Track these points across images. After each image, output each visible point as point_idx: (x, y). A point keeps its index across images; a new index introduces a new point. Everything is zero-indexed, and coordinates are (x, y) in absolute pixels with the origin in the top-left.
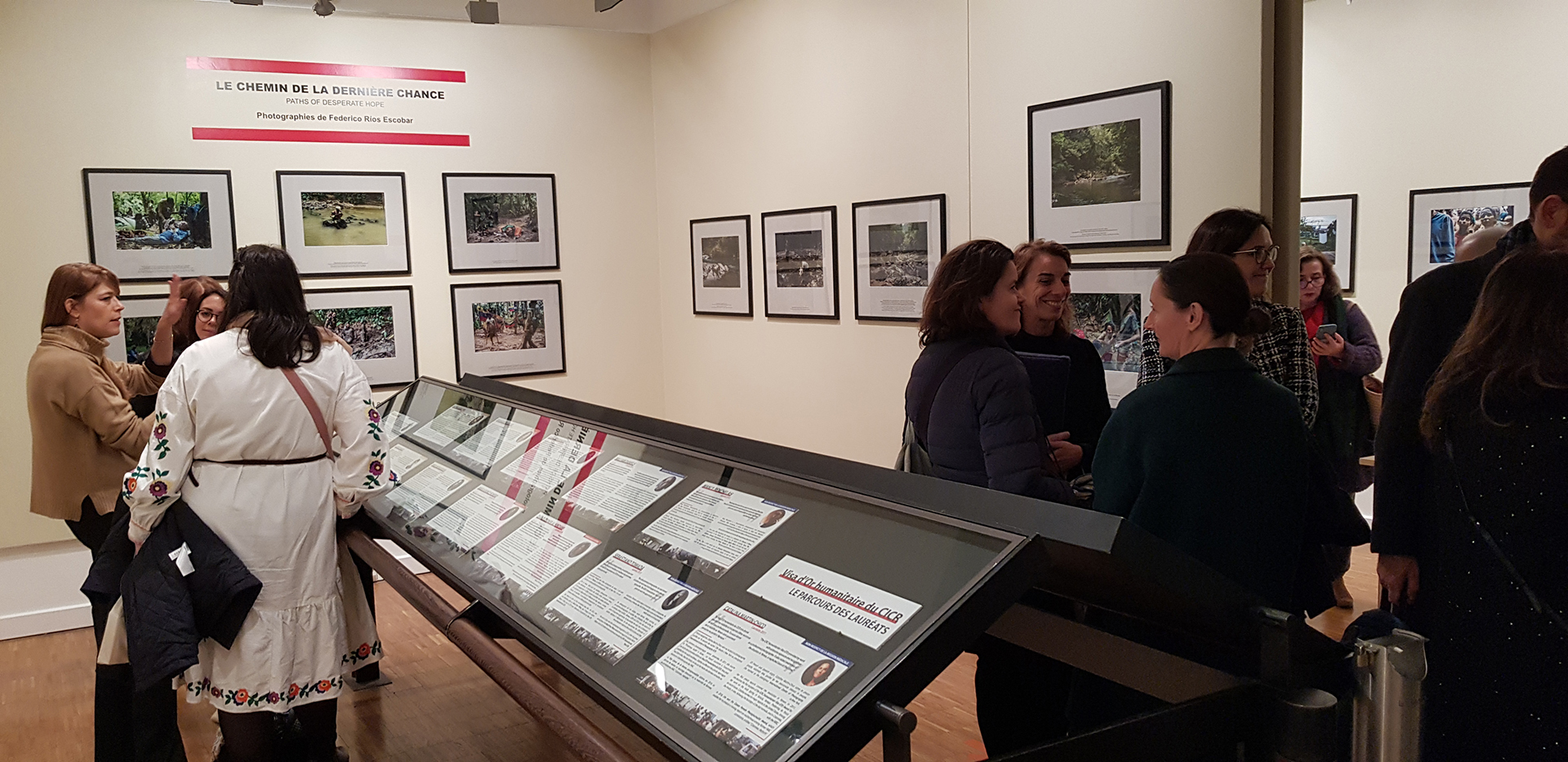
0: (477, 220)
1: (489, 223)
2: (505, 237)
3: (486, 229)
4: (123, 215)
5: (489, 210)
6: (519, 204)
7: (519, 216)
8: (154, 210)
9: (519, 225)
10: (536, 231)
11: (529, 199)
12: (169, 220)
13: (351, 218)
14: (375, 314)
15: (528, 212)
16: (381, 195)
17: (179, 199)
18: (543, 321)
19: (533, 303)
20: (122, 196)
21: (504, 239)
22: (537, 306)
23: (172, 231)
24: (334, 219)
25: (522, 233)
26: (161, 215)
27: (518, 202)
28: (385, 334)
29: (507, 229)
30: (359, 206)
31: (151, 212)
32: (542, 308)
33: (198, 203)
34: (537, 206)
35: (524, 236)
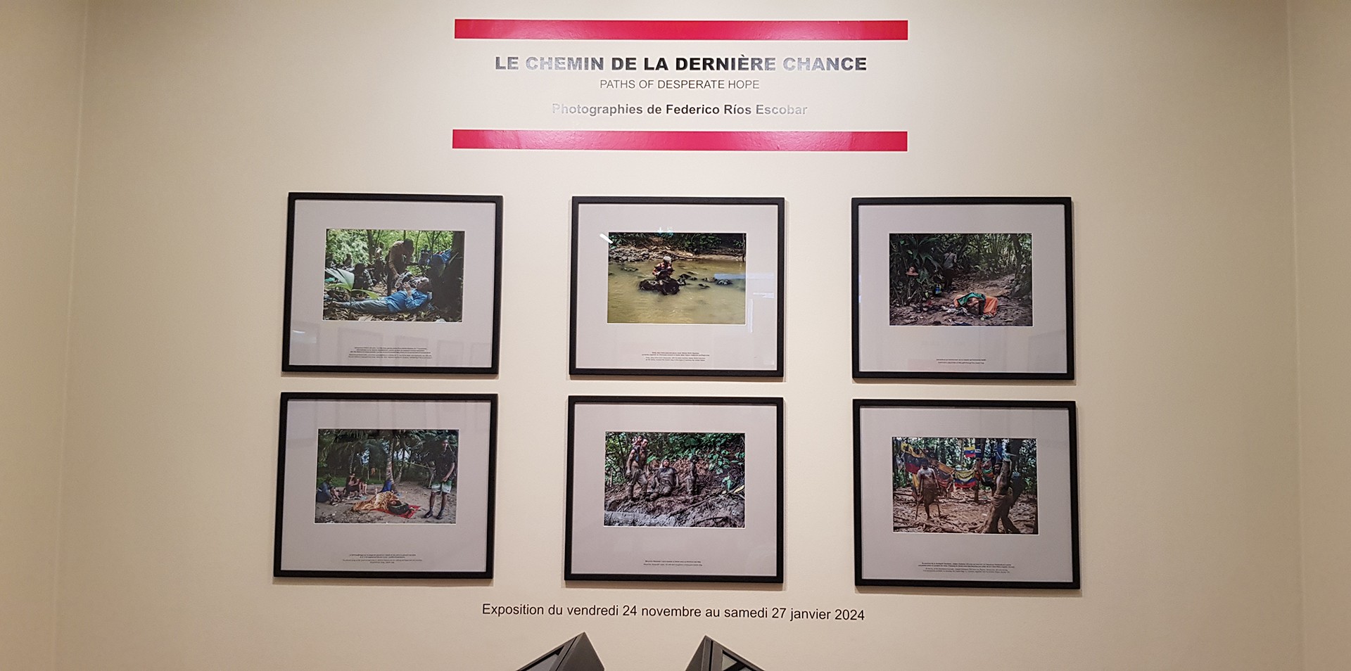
0: (911, 283)
1: (934, 289)
2: (963, 314)
3: (928, 299)
4: (338, 266)
5: (936, 264)
6: (996, 254)
7: (994, 276)
8: (383, 258)
9: (991, 293)
10: (1028, 304)
11: (1017, 244)
12: (404, 275)
13: (687, 277)
14: (715, 447)
15: (1013, 269)
16: (741, 237)
17: (420, 243)
18: (1034, 481)
19: (1015, 444)
20: (339, 237)
21: (961, 320)
22: (1023, 450)
23: (405, 292)
24: (658, 278)
25: (998, 308)
26: (391, 266)
27: (995, 251)
28: (729, 483)
29: (969, 300)
30: (701, 257)
31: (379, 262)
32: (1034, 455)
33: (449, 248)
34: (1032, 257)
35: (1002, 315)
